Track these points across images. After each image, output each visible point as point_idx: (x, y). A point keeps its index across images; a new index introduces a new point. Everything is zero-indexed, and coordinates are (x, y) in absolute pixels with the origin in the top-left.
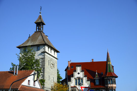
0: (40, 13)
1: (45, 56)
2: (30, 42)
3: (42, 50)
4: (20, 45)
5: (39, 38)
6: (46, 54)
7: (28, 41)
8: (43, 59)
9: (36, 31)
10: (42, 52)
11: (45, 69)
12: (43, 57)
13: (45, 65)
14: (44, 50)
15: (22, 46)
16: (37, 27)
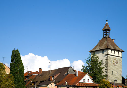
0: (107, 21)
1: (108, 58)
2: (98, 47)
3: (105, 53)
4: (91, 50)
5: (104, 43)
6: (109, 56)
7: (96, 46)
8: (107, 60)
9: (103, 37)
10: (106, 55)
11: (108, 67)
12: (107, 58)
13: (108, 64)
14: (107, 53)
15: (92, 51)
16: (104, 34)
